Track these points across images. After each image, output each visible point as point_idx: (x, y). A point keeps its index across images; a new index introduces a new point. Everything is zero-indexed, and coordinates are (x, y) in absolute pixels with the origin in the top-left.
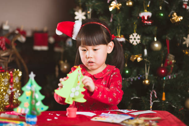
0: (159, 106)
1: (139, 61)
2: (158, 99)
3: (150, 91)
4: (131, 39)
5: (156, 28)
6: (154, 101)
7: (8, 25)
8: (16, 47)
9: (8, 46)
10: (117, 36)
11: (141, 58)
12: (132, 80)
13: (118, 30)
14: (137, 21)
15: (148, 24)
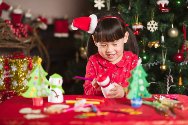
0: (176, 90)
1: (157, 47)
2: (175, 84)
3: (167, 76)
4: (149, 26)
5: (173, 16)
6: (171, 86)
7: (31, 13)
8: (38, 34)
9: (30, 33)
10: (135, 23)
11: (158, 44)
12: (149, 65)
13: (136, 17)
14: (154, 8)
15: (165, 11)
